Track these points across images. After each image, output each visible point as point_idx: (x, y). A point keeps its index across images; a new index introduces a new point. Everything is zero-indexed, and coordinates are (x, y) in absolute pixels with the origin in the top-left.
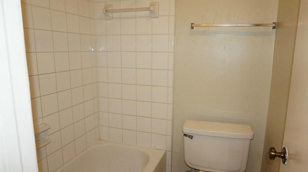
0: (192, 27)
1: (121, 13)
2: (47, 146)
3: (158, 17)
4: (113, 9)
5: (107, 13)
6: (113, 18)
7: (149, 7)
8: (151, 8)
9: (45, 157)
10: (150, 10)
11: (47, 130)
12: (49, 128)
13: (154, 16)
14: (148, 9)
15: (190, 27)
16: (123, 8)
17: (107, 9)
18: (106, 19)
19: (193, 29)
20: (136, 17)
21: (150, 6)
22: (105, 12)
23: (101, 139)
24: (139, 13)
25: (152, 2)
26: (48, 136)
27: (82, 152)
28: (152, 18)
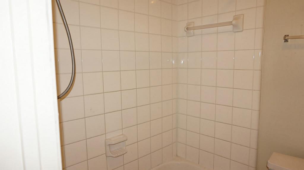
0: (286, 40)
1: (203, 29)
2: (124, 155)
3: (242, 31)
4: (195, 26)
5: (188, 31)
6: (194, 35)
7: (231, 21)
8: (234, 22)
9: (122, 166)
10: (232, 25)
11: (125, 141)
12: (126, 140)
13: (237, 31)
14: (230, 23)
15: (284, 40)
16: (205, 24)
17: (188, 27)
18: (188, 37)
19: (288, 41)
20: (217, 33)
21: (233, 20)
22: (186, 30)
23: (178, 155)
24: (221, 29)
25: (236, 15)
26: (126, 146)
27: (157, 166)
28: (235, 32)
